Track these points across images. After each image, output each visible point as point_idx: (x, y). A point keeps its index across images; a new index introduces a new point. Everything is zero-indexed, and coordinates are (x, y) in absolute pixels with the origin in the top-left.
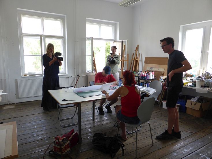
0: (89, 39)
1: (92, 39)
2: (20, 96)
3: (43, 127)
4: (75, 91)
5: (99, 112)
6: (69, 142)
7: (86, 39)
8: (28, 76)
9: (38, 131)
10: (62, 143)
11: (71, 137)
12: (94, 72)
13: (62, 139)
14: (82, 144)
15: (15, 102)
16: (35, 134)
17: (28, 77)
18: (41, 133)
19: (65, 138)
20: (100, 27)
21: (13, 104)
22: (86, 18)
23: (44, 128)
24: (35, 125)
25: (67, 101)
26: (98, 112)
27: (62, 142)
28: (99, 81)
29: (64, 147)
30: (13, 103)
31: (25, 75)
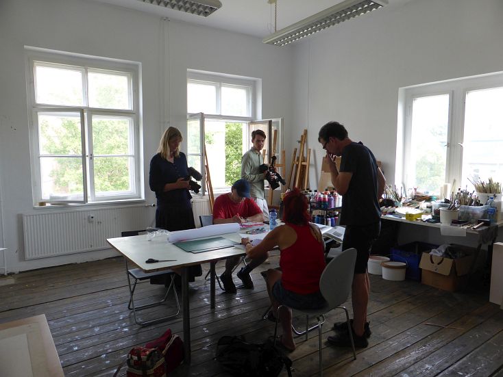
0: (193, 116)
1: (202, 117)
2: (28, 256)
3: (93, 327)
4: (170, 240)
5: (223, 287)
6: (162, 360)
7: (188, 116)
8: (48, 205)
9: (83, 339)
10: (149, 363)
11: (166, 349)
12: (206, 193)
13: (148, 353)
14: (191, 365)
15: (17, 270)
16: (75, 346)
17: (49, 208)
18: (89, 342)
19: (154, 351)
20: (218, 90)
21: (10, 274)
22: (188, 69)
23: (97, 330)
24: (73, 324)
25: (157, 261)
26: (220, 286)
27: (148, 360)
28: (223, 215)
29: (151, 371)
30: (10, 271)
31: (42, 204)
